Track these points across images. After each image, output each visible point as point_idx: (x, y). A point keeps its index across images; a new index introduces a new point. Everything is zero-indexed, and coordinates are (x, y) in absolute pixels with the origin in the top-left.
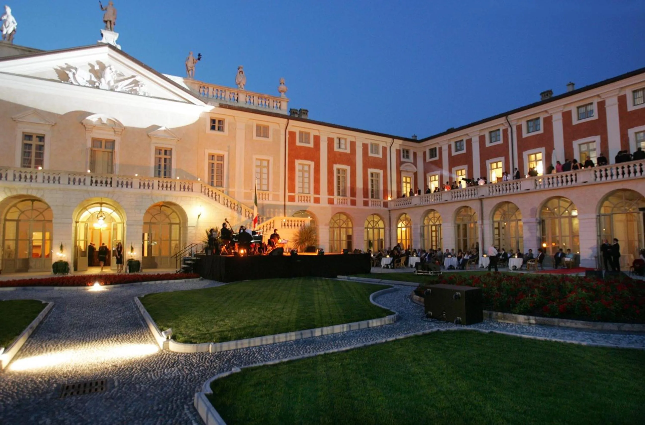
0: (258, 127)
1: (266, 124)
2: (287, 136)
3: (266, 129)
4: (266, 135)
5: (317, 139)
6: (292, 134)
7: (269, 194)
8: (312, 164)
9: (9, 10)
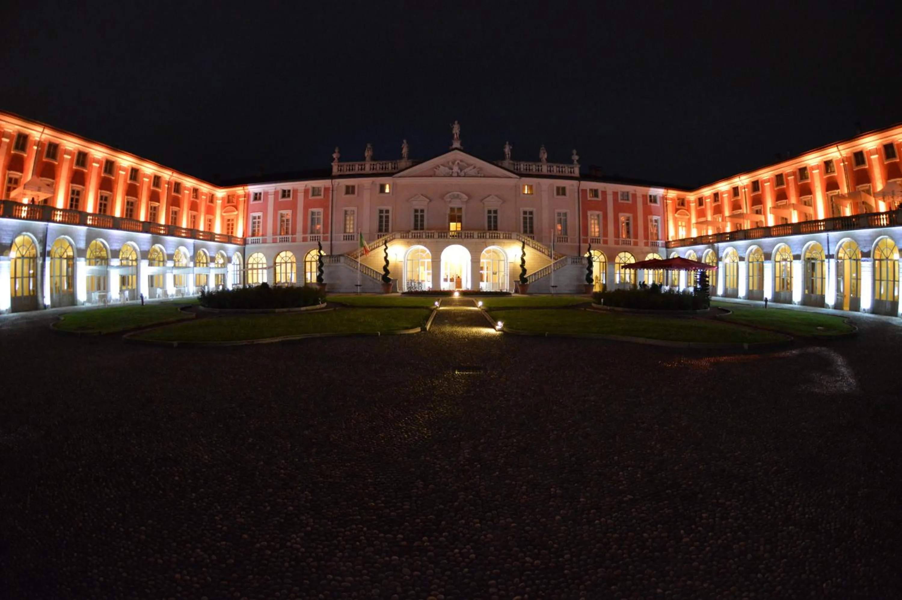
0: (558, 188)
1: (563, 185)
2: (580, 194)
3: (564, 189)
4: (564, 194)
5: (604, 193)
6: (584, 191)
7: (567, 238)
8: (600, 213)
9: (405, 141)
